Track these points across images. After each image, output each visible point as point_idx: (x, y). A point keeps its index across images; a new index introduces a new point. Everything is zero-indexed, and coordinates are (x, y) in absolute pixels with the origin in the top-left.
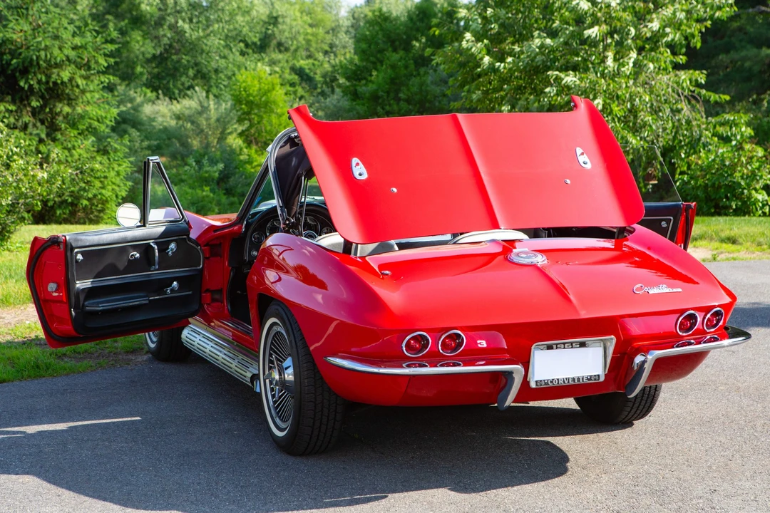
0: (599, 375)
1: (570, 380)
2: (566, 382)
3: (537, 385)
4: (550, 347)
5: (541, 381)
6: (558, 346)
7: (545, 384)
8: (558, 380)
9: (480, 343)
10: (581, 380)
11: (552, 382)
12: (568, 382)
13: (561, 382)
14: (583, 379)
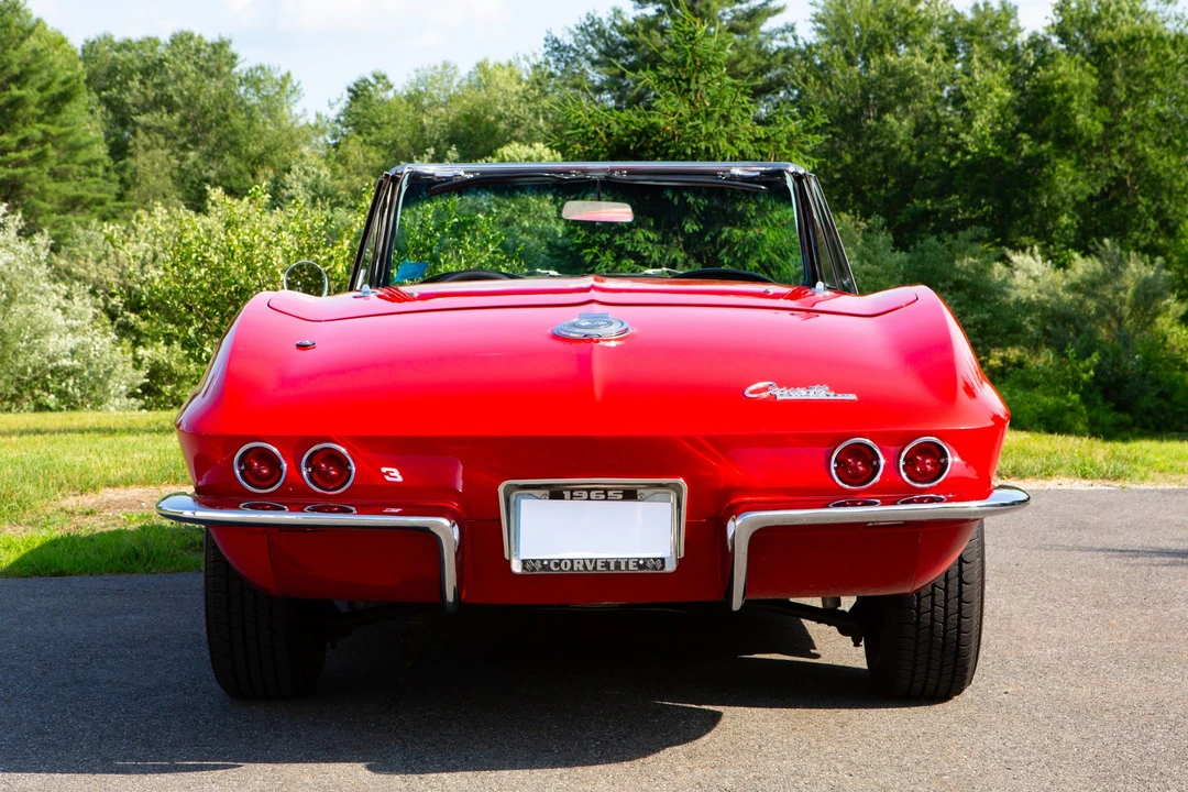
0: (663, 560)
1: (599, 564)
2: (590, 567)
3: (524, 568)
4: (556, 495)
5: (534, 561)
6: (575, 494)
7: (544, 567)
8: (572, 561)
9: (387, 474)
10: (623, 567)
11: (557, 565)
12: (595, 568)
13: (578, 567)
14: (627, 563)
